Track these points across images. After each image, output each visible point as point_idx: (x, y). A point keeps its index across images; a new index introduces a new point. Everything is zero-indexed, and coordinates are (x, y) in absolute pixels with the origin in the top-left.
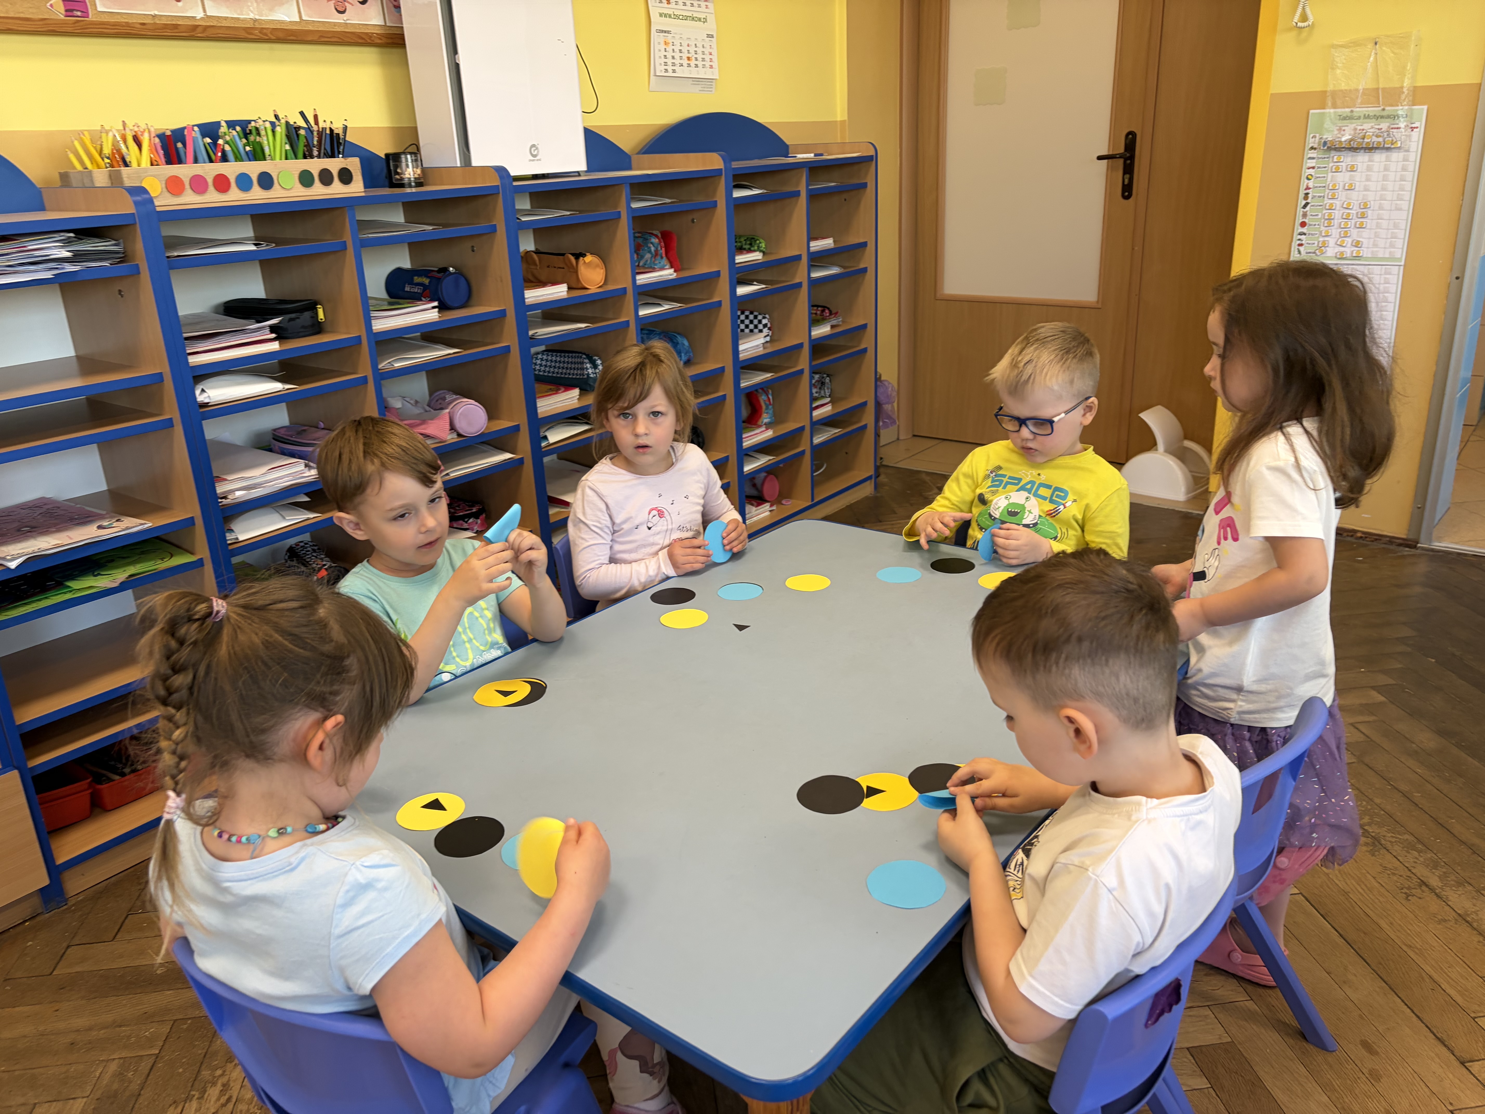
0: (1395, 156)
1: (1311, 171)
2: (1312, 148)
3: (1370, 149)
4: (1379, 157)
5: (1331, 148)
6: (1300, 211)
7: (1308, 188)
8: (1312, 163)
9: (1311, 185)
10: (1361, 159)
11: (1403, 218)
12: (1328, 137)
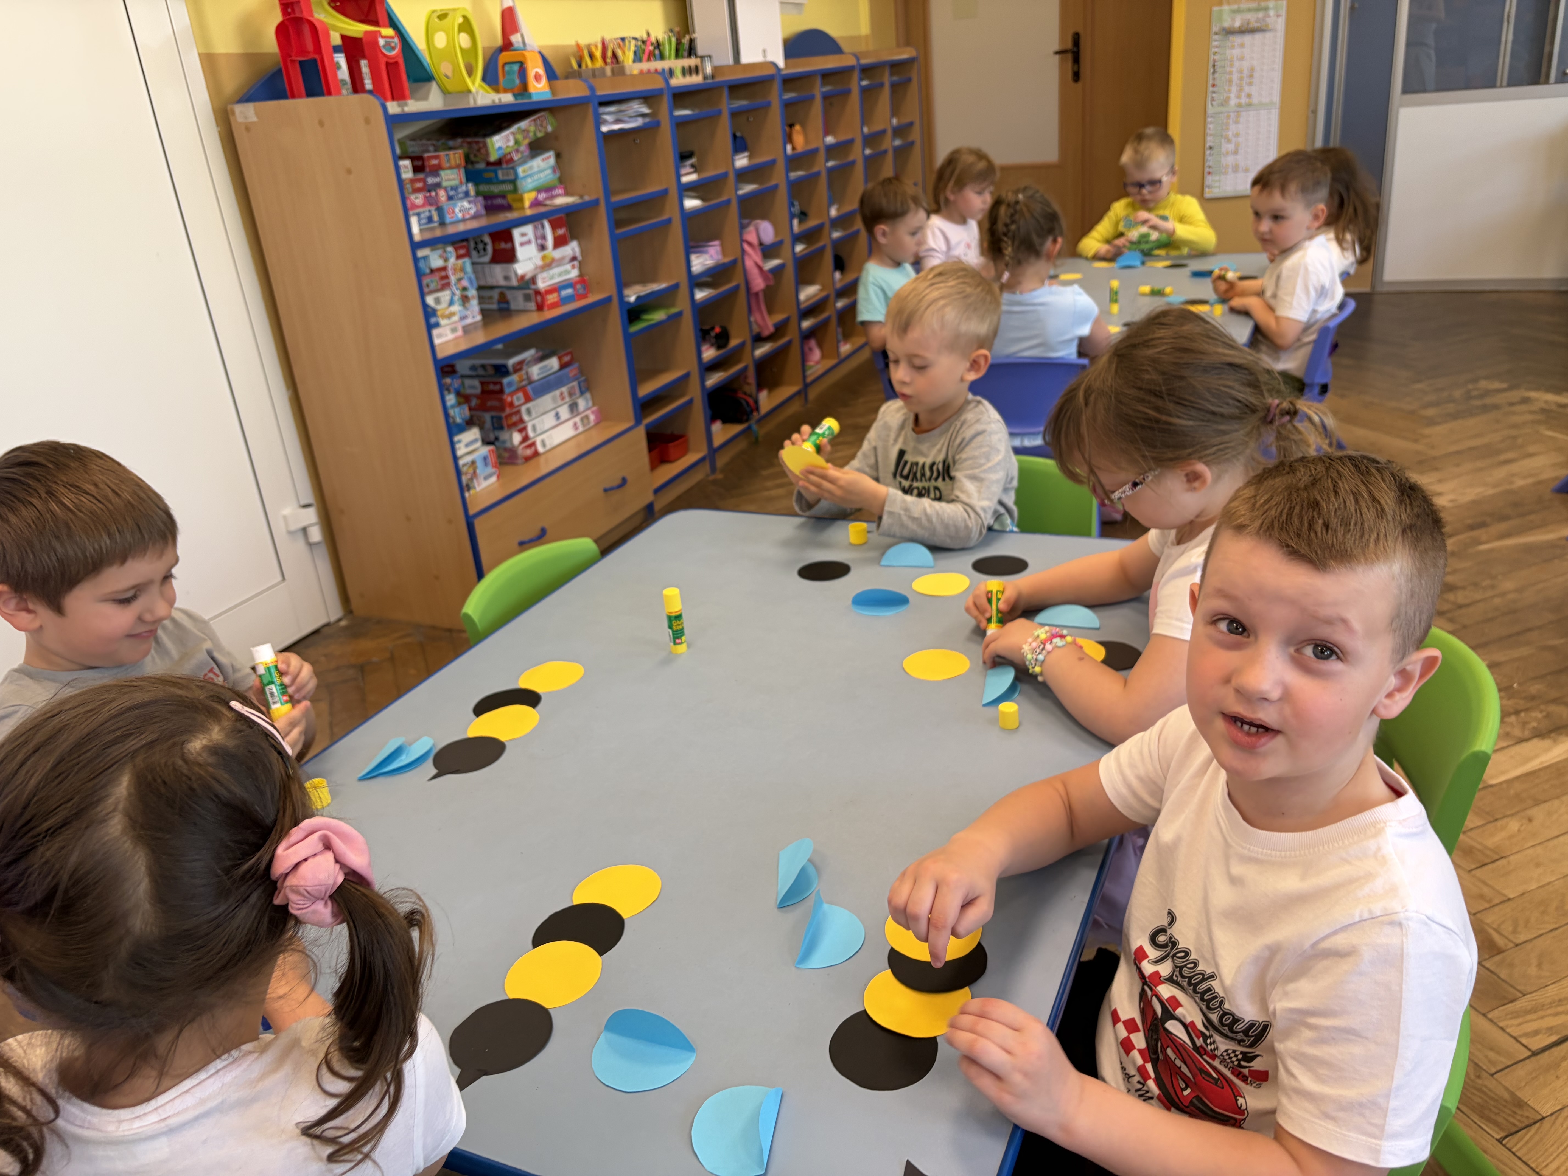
0: (1268, 35)
1: (1216, 50)
2: (1216, 34)
3: (1253, 31)
4: (1258, 36)
5: (1229, 32)
6: (1211, 77)
7: (1214, 61)
8: (1216, 43)
9: (1216, 57)
10: (1247, 39)
11: (1277, 76)
12: (1226, 24)
